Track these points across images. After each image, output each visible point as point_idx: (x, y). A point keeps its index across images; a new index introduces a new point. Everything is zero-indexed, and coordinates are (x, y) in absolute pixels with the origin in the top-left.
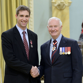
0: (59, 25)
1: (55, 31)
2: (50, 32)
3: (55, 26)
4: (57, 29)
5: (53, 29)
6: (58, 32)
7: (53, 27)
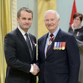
0: (56, 18)
1: (52, 25)
2: (47, 26)
3: (52, 20)
4: (54, 22)
5: (50, 22)
6: (55, 26)
7: (50, 20)
